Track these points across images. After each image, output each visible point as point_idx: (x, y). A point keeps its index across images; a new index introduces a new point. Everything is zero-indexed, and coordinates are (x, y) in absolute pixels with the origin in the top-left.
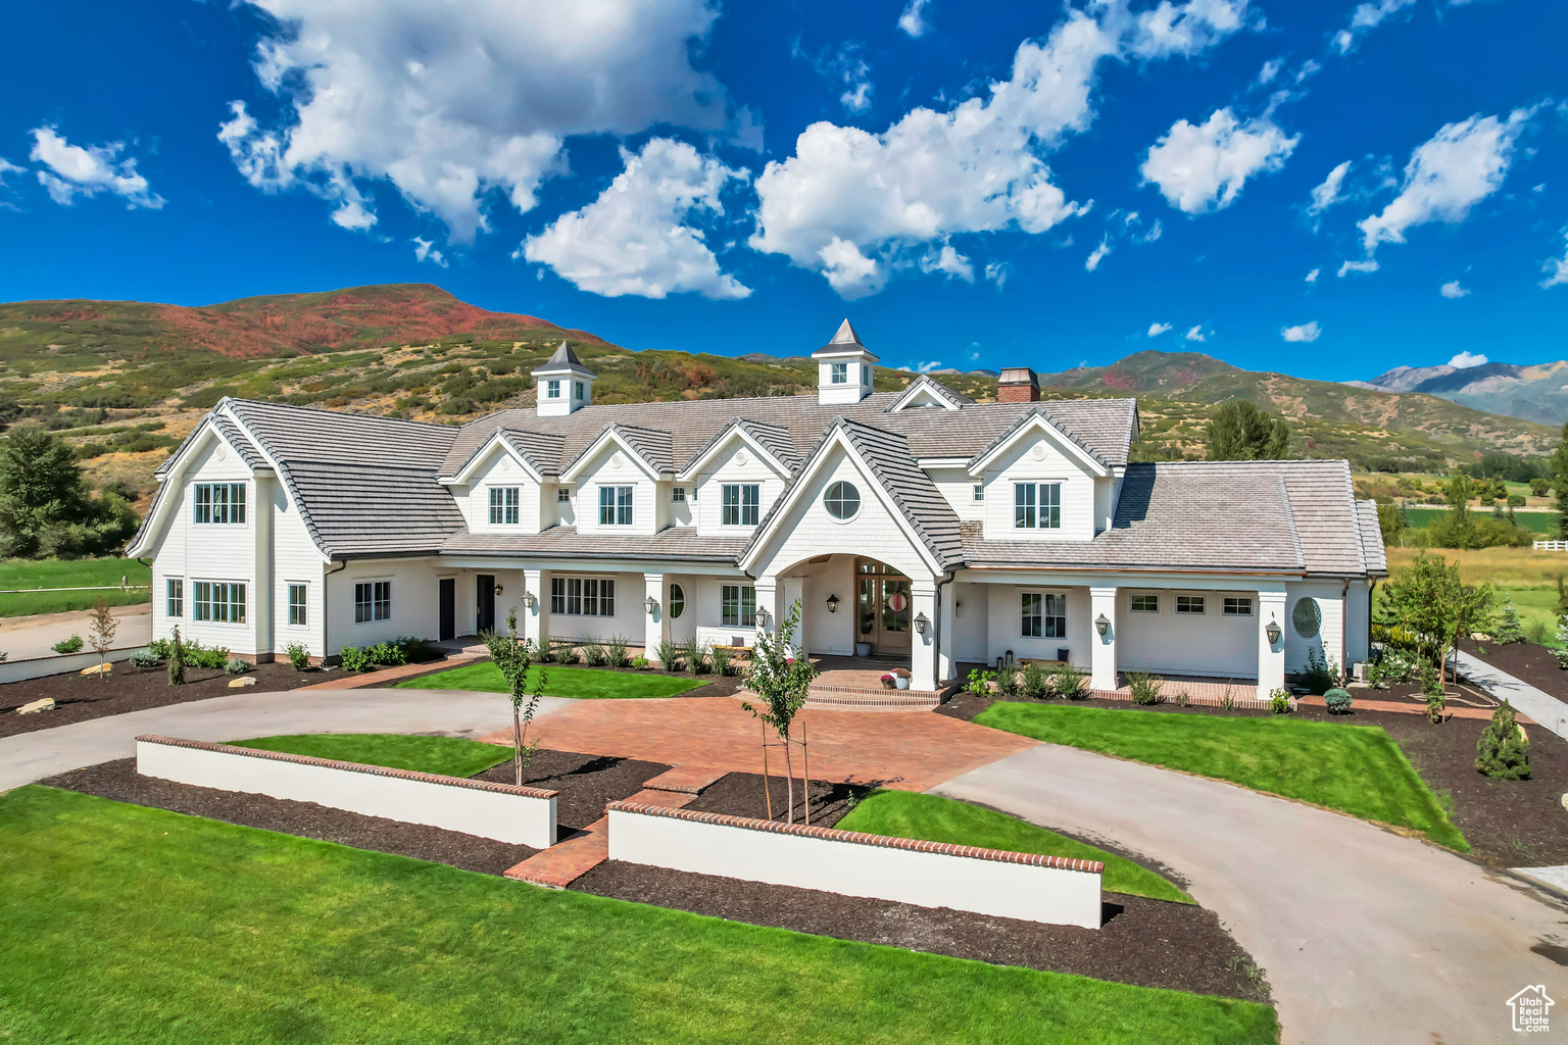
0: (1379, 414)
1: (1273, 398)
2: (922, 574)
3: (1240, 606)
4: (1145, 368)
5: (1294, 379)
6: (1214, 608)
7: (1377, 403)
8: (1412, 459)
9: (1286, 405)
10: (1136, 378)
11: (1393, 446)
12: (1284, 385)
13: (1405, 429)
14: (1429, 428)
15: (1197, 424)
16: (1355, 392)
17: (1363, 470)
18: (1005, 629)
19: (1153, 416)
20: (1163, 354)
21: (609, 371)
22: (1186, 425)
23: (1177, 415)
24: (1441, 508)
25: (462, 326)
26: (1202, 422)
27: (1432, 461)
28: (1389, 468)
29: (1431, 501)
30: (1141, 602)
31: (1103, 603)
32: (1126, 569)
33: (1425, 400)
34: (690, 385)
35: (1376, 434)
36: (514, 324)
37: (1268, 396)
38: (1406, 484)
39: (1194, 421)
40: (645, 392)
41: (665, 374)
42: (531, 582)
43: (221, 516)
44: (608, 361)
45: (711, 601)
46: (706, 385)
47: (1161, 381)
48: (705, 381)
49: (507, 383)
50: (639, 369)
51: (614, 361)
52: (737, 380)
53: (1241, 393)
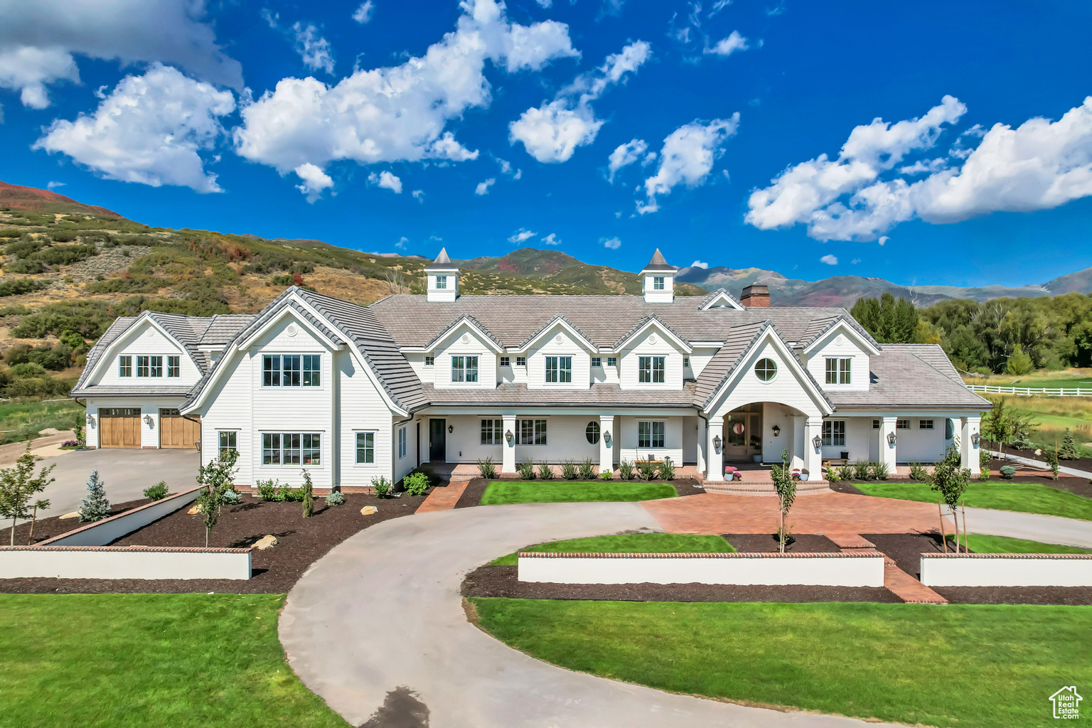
1: (605, 282)
2: (815, 413)
4: (526, 259)
5: (617, 271)
6: (916, 425)
9: (613, 287)
12: (612, 274)
20: (537, 251)
21: (165, 245)
31: (889, 425)
33: (690, 287)
34: (232, 259)
37: (603, 281)
40: (198, 263)
41: (211, 249)
42: (509, 425)
43: (293, 380)
44: (160, 236)
45: (632, 432)
46: (244, 259)
47: (536, 269)
48: (243, 256)
49: (74, 250)
50: (190, 244)
51: (165, 237)
52: (268, 256)
53: (586, 279)
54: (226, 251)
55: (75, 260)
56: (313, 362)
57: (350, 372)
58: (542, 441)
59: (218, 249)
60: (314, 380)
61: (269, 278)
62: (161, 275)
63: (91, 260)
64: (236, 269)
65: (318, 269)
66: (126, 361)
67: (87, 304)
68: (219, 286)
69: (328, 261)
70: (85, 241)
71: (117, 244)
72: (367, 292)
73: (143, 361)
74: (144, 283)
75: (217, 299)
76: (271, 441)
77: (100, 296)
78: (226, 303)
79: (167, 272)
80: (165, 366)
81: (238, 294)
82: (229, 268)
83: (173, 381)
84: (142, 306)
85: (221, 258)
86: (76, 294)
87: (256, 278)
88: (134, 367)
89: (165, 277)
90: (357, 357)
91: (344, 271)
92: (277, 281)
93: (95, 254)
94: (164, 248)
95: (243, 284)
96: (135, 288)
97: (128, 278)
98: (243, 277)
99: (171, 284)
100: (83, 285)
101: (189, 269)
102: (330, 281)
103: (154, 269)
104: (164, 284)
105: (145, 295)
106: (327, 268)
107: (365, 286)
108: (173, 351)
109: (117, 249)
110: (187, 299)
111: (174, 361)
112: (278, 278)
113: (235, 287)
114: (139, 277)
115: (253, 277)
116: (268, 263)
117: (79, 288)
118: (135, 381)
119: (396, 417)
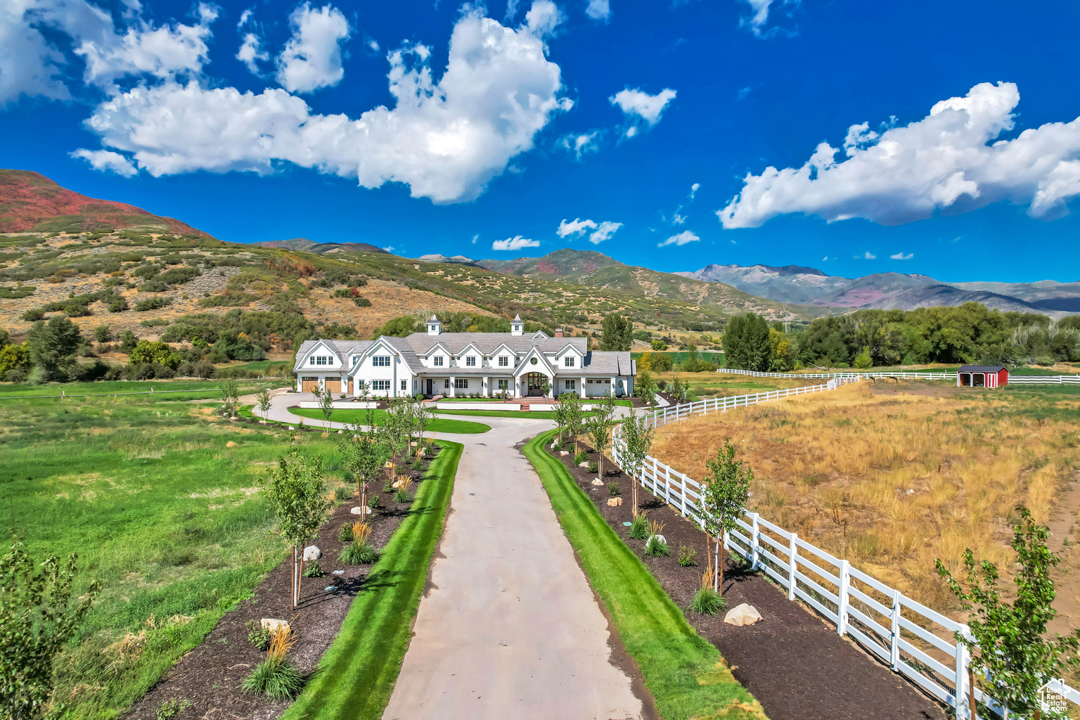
0: (698, 294)
1: (640, 282)
2: (550, 376)
3: (608, 381)
4: (564, 260)
5: (652, 271)
6: (603, 382)
7: (697, 288)
8: (711, 324)
9: (647, 287)
10: (559, 266)
11: (701, 316)
12: (647, 275)
13: (712, 303)
14: (724, 303)
15: (596, 301)
16: (686, 280)
17: (685, 329)
18: (562, 385)
19: (571, 295)
20: (575, 251)
21: (249, 265)
22: (590, 301)
23: (585, 295)
24: (719, 352)
25: (67, 208)
26: (599, 299)
27: (721, 325)
28: (698, 329)
29: (716, 348)
30: (589, 381)
31: (583, 381)
32: (587, 374)
34: (301, 275)
35: (693, 308)
36: (114, 210)
37: (637, 282)
38: (705, 339)
39: (594, 299)
40: (276, 280)
41: (285, 268)
42: (452, 380)
43: (381, 364)
44: (243, 257)
45: (496, 383)
46: (310, 275)
47: (574, 269)
48: (310, 272)
49: (184, 272)
50: (268, 264)
51: (248, 257)
52: (330, 272)
53: (621, 279)
54: (296, 269)
55: (187, 280)
56: (388, 359)
57: (400, 362)
58: (466, 386)
59: (290, 267)
60: (388, 364)
61: (332, 291)
62: (249, 291)
63: (197, 280)
64: (305, 284)
65: (371, 282)
66: (312, 358)
67: (204, 316)
68: (295, 299)
69: (379, 273)
70: (190, 264)
71: (214, 265)
72: (410, 302)
73: (319, 358)
74: (240, 298)
75: (295, 311)
76: (375, 383)
77: (209, 309)
78: (301, 314)
79: (254, 288)
80: (327, 361)
81: (309, 305)
82: (300, 284)
83: (331, 366)
84: (240, 316)
85: (293, 275)
86: (192, 308)
87: (322, 292)
88: (316, 361)
89: (253, 293)
90: (401, 357)
91: (392, 283)
92: (339, 294)
93: (200, 275)
94: (249, 268)
95: (312, 297)
96: (233, 302)
97: (227, 294)
98: (312, 291)
99: (258, 299)
100: (196, 300)
101: (271, 286)
102: (380, 293)
103: (244, 286)
104: (254, 299)
105: (242, 308)
106: (378, 281)
107: (409, 296)
108: (331, 355)
109: (214, 269)
110: (272, 311)
111: (331, 358)
112: (339, 292)
113: (307, 300)
114: (235, 293)
115: (319, 291)
116: (330, 278)
117: (193, 303)
118: (316, 367)
119: (413, 376)
